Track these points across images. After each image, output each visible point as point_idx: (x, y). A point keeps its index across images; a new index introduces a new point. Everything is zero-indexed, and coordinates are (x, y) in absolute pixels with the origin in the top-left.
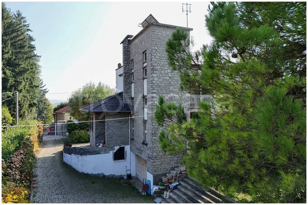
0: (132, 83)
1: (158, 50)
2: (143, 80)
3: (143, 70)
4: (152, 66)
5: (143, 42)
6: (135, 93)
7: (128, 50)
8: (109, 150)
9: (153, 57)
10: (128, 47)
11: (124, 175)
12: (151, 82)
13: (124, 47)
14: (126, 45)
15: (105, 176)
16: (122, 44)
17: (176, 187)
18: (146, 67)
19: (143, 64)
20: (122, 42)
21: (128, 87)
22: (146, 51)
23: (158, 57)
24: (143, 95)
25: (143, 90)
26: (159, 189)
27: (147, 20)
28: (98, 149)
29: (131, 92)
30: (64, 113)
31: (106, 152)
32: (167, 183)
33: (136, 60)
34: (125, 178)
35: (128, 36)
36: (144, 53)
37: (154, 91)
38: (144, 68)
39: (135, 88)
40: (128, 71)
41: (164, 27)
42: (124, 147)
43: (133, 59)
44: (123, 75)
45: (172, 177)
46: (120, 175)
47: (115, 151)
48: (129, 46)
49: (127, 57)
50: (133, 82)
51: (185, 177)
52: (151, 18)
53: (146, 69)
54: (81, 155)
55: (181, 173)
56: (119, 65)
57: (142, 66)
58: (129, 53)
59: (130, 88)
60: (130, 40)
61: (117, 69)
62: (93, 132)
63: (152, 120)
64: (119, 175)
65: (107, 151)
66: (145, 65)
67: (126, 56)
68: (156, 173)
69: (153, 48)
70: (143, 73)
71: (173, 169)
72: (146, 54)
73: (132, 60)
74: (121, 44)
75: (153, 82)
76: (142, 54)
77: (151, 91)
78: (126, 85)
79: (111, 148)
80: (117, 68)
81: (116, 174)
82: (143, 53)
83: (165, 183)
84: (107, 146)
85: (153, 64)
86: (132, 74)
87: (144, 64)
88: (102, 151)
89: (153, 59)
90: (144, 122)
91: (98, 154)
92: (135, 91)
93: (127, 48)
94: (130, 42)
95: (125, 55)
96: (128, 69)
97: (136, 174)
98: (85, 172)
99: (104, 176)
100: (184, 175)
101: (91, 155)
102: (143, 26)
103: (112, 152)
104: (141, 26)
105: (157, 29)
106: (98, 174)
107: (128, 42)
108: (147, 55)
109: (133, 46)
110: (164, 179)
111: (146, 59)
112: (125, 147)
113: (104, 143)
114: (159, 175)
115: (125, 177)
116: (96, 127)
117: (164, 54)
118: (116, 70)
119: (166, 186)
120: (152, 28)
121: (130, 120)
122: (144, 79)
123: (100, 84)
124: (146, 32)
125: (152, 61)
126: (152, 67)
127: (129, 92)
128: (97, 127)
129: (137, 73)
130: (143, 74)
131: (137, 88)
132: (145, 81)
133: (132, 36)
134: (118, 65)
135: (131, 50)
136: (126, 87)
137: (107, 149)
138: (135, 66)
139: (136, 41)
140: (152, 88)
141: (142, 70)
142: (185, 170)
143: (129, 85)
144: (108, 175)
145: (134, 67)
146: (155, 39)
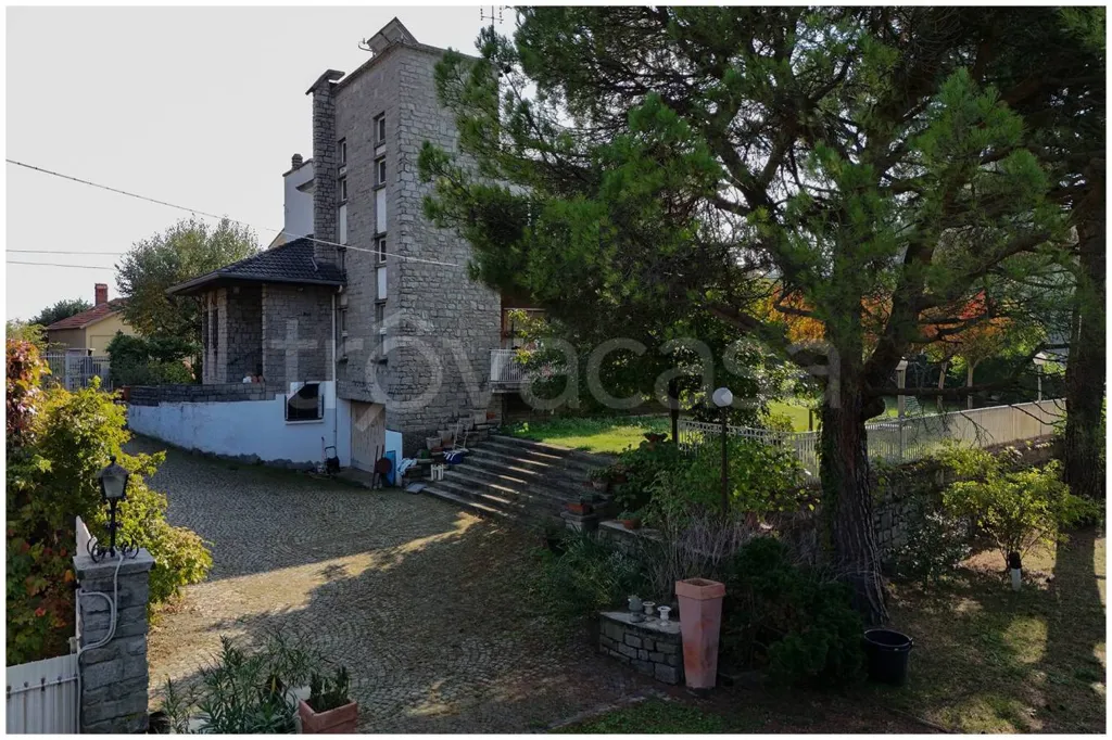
0: (341, 204)
1: (416, 113)
2: (376, 191)
3: (376, 166)
4: (401, 151)
5: (376, 91)
6: (350, 231)
7: (329, 112)
8: (275, 392)
9: (403, 128)
10: (328, 103)
11: (318, 463)
12: (397, 195)
13: (318, 105)
14: (325, 99)
15: (263, 462)
16: (311, 94)
17: (460, 458)
18: (384, 157)
19: (375, 149)
20: (312, 90)
21: (328, 217)
22: (383, 114)
23: (414, 130)
24: (376, 233)
25: (376, 218)
26: (418, 464)
27: (385, 33)
28: (240, 387)
29: (336, 231)
30: (85, 329)
31: (263, 396)
32: (438, 451)
33: (352, 140)
34: (319, 470)
35: (331, 74)
36: (379, 118)
37: (405, 217)
38: (377, 161)
39: (351, 218)
40: (330, 172)
41: (432, 54)
42: (316, 386)
43: (344, 139)
44: (315, 181)
45: (453, 438)
46: (304, 461)
47: (289, 396)
48: (332, 101)
49: (328, 132)
50: (344, 203)
51: (484, 440)
52: (395, 29)
53: (383, 164)
54: (192, 401)
55: (474, 429)
56: (297, 159)
57: (371, 156)
58: (331, 120)
59: (335, 219)
60: (335, 84)
61: (289, 173)
62: (216, 353)
63: (401, 293)
64: (301, 463)
65: (269, 394)
66: (381, 151)
67: (323, 130)
68: (410, 429)
69: (404, 106)
70: (376, 172)
71: (454, 420)
72: (383, 122)
73: (341, 142)
74: (307, 93)
75: (404, 193)
76: (372, 121)
77: (398, 218)
78: (324, 210)
79: (279, 385)
80: (289, 167)
81: (295, 461)
82: (376, 119)
83: (432, 450)
84: (267, 379)
85: (405, 148)
86: (340, 180)
87: (378, 149)
88: (253, 393)
89: (403, 135)
90: (378, 304)
91: (241, 400)
92: (349, 226)
93: (325, 106)
94: (335, 90)
95: (321, 127)
96: (329, 166)
97: (352, 460)
98: (205, 450)
99: (259, 463)
100: (483, 433)
101: (222, 401)
102: (373, 48)
103: (283, 396)
104: (367, 47)
105: (414, 57)
106: (242, 455)
107: (327, 90)
108: (387, 124)
109: (343, 103)
110: (431, 442)
111: (382, 136)
112: (321, 387)
113: (258, 373)
114: (419, 433)
115: (320, 468)
116: (229, 333)
117: (433, 125)
118: (284, 175)
119: (434, 457)
120: (399, 53)
121: (334, 312)
122: (377, 188)
123: (225, 222)
124: (385, 64)
125: (400, 138)
126: (399, 156)
127: (332, 229)
128: (232, 335)
129: (356, 175)
130: (376, 177)
131: (356, 216)
132: (382, 194)
133: (339, 74)
134: (293, 158)
135: (338, 112)
136: (322, 216)
137: (269, 388)
138: (351, 155)
139: (355, 87)
140: (400, 211)
141: (372, 164)
142: (484, 421)
143: (332, 212)
144: (271, 460)
145: (347, 159)
146: (408, 82)
